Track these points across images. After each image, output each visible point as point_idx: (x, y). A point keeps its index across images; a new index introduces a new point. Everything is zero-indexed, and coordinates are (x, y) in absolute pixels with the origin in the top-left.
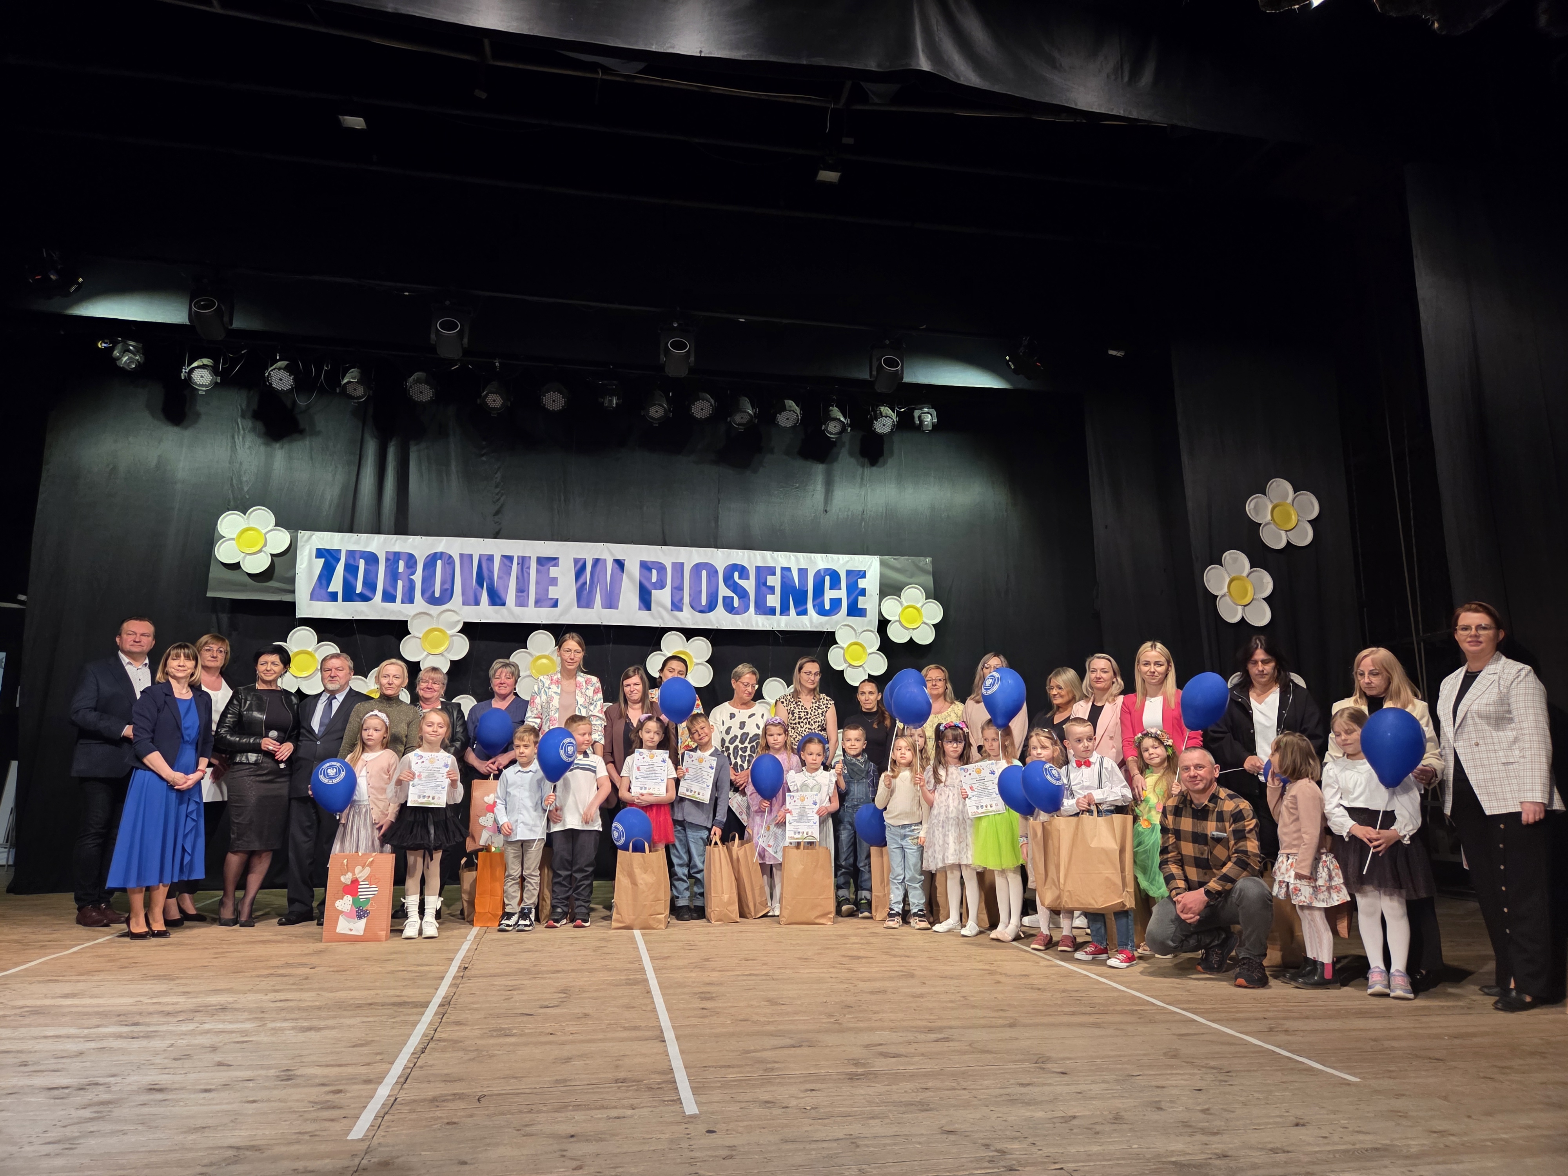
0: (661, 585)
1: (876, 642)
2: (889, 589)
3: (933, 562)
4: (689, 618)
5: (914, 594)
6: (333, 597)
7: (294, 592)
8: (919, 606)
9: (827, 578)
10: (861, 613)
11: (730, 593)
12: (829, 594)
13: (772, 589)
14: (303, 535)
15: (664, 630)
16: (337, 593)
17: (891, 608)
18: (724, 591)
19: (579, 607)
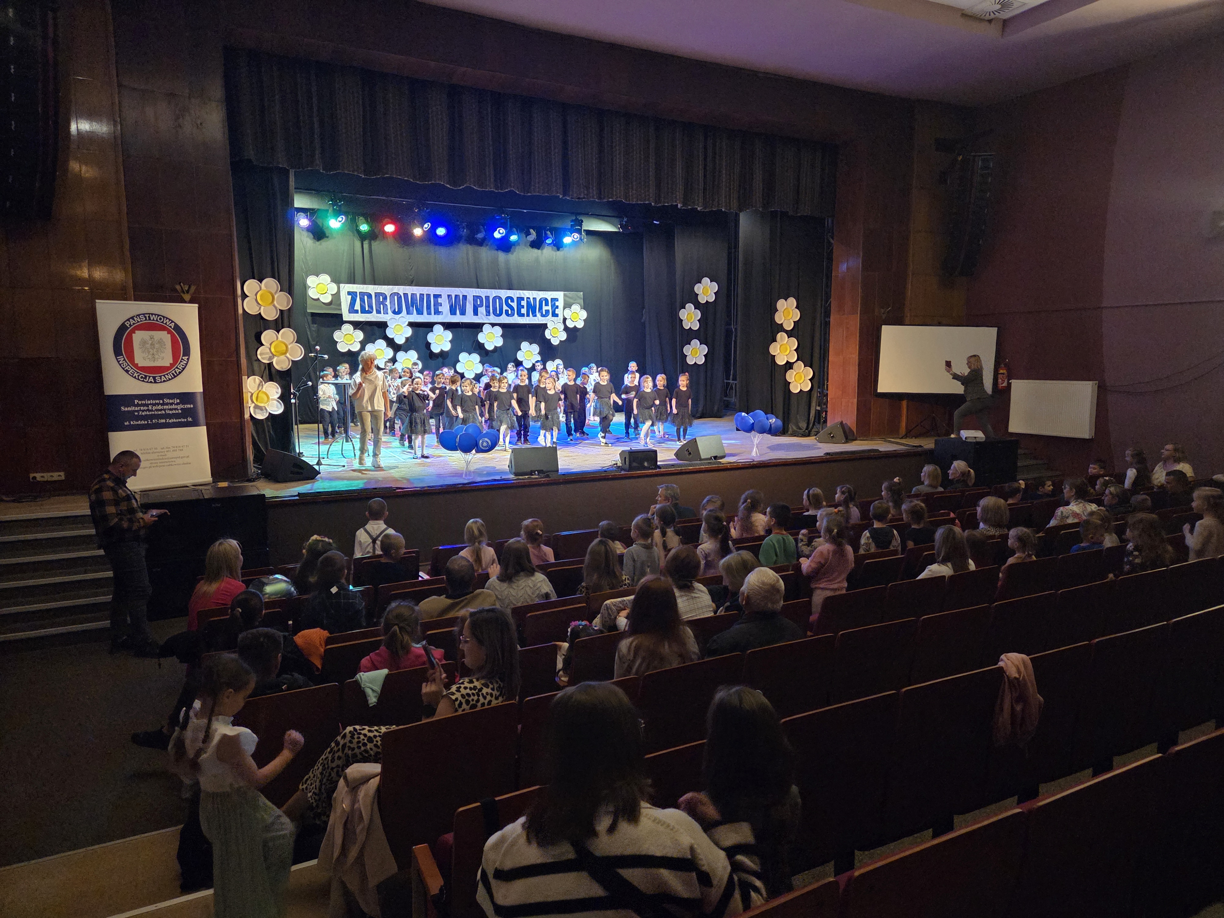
0: (481, 306)
1: (562, 327)
2: (567, 305)
3: (583, 294)
4: (493, 319)
5: (576, 308)
6: (357, 312)
7: (341, 309)
8: (578, 312)
9: (544, 302)
10: (557, 315)
11: (508, 308)
12: (545, 308)
13: (523, 307)
14: (342, 285)
15: (484, 324)
16: (358, 310)
17: (567, 313)
18: (505, 308)
19: (451, 314)
